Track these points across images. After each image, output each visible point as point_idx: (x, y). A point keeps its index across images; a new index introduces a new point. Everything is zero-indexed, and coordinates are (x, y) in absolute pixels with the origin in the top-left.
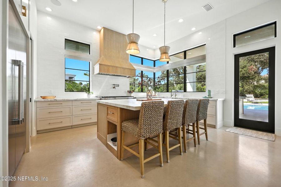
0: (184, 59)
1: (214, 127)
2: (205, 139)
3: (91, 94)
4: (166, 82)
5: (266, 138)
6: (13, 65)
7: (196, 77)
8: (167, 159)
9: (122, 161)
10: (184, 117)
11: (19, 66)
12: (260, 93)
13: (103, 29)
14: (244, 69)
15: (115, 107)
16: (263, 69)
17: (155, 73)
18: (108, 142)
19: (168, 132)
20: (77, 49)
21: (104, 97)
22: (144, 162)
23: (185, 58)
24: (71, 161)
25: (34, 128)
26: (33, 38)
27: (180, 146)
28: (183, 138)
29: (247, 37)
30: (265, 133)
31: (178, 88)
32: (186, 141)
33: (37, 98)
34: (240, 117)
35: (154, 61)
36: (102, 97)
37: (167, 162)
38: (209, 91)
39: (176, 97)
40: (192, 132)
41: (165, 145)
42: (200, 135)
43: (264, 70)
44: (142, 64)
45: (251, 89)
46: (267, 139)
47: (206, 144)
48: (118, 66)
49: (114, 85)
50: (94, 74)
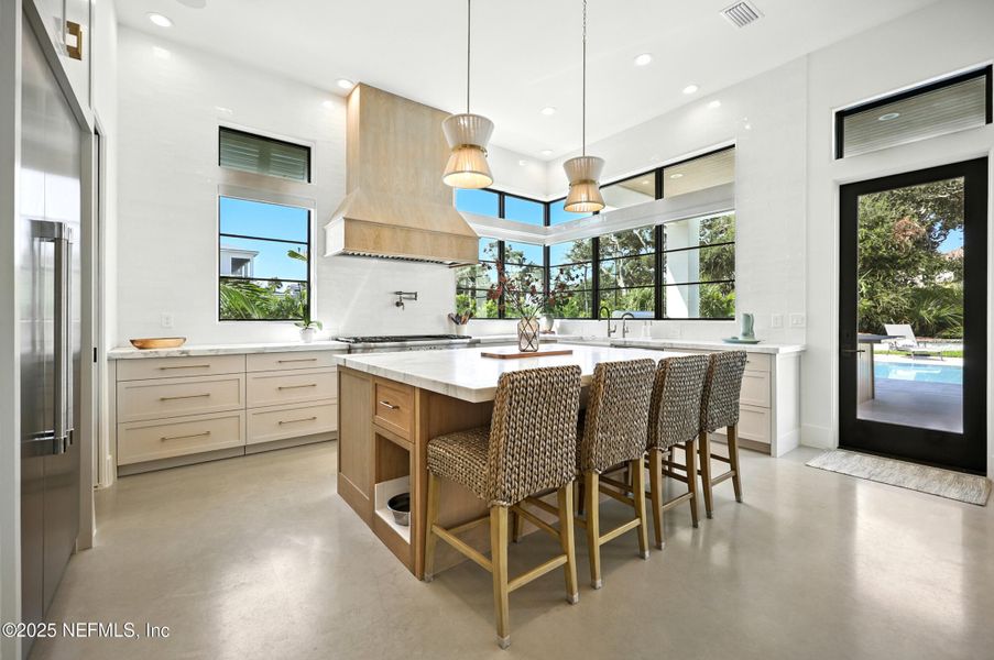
0: (657, 198)
1: (765, 449)
2: (733, 496)
3: (317, 328)
4: (590, 275)
5: (954, 493)
6: (37, 239)
7: (702, 260)
8: (594, 577)
9: (429, 581)
10: (653, 421)
11: (58, 242)
12: (937, 317)
13: (357, 91)
14: (878, 230)
15: (401, 383)
16: (946, 228)
17: (548, 247)
18: (377, 512)
19: (595, 478)
20: (264, 161)
21: (364, 340)
22: (507, 588)
23: (659, 194)
24: (243, 584)
25: (108, 457)
26: (106, 131)
27: (639, 528)
28: (651, 495)
29: (885, 116)
30: (951, 475)
31: (635, 300)
32: (662, 508)
33: (118, 347)
34: (862, 415)
35: (547, 205)
36: (357, 340)
37: (594, 587)
38: (748, 318)
39: (627, 339)
40: (684, 474)
41: (585, 523)
42: (714, 484)
43: (951, 231)
44: (502, 215)
45: (905, 303)
46: (956, 496)
47: (736, 516)
48: (413, 226)
49: (397, 293)
50: (327, 255)
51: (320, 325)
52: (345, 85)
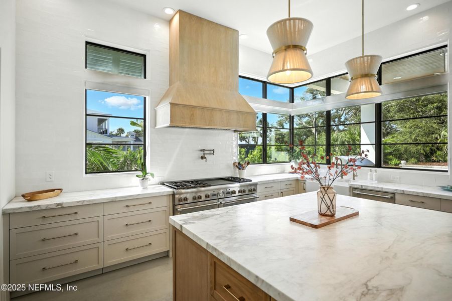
3: (150, 178)
17: (293, 117)
35: (292, 89)
48: (214, 107)
49: (201, 150)
50: (156, 128)
51: (152, 175)
52: (169, 12)
